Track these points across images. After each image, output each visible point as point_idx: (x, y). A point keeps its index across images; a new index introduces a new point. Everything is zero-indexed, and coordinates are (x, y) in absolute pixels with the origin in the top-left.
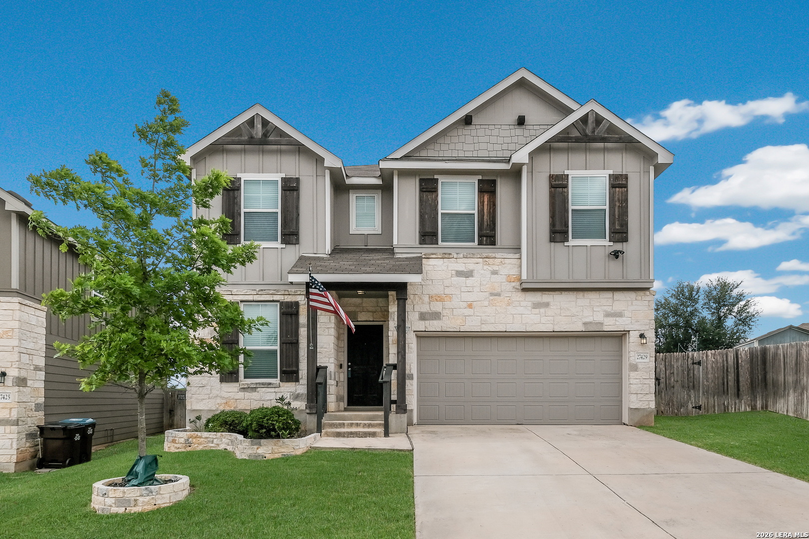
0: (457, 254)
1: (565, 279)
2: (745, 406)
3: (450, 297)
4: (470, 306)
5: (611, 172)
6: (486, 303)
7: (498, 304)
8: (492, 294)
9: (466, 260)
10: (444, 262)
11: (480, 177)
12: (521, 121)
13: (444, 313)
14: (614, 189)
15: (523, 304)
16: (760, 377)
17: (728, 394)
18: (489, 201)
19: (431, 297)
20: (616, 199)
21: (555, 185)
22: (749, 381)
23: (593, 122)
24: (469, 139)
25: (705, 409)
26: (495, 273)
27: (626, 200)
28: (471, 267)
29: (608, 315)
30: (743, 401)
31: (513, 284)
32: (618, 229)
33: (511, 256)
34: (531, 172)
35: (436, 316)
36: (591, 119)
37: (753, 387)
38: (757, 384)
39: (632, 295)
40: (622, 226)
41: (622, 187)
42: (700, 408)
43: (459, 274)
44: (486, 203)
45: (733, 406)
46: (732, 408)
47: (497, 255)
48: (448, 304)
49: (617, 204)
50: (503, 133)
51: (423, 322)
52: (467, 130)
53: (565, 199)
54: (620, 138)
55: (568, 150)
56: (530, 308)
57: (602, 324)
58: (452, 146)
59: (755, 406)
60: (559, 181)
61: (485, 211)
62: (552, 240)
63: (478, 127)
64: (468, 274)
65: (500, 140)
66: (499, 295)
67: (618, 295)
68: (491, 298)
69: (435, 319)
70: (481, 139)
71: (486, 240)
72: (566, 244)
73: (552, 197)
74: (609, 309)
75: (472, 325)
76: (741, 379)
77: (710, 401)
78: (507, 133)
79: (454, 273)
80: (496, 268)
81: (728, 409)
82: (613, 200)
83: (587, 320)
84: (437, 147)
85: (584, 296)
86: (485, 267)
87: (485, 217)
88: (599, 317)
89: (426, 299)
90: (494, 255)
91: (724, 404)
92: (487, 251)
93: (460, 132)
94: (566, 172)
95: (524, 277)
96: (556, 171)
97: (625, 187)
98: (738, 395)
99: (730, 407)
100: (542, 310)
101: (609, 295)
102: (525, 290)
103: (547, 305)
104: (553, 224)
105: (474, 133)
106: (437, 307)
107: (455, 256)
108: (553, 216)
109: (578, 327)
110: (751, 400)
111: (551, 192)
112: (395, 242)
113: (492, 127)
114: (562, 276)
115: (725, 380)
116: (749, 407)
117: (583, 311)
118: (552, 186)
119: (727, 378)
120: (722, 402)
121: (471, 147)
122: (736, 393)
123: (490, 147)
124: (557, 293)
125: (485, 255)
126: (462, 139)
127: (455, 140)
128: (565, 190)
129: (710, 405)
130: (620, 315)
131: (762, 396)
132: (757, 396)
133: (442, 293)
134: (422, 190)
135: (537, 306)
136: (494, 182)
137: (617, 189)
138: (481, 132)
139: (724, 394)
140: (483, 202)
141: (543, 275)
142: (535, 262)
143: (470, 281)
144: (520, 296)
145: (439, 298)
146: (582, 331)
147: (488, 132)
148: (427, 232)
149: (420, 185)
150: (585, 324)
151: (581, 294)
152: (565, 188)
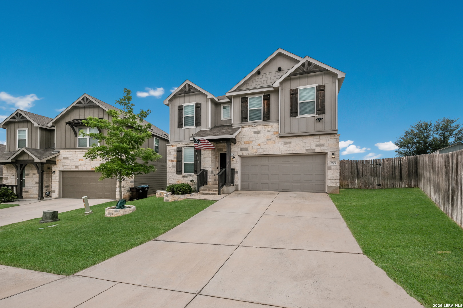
0: (254, 125)
1: (297, 131)
2: (405, 185)
3: (251, 142)
4: (259, 145)
5: (317, 85)
6: (265, 143)
7: (270, 143)
8: (268, 140)
9: (257, 127)
10: (249, 129)
11: (264, 94)
12: (280, 69)
13: (249, 148)
14: (318, 92)
15: (280, 143)
16: (413, 171)
17: (395, 179)
18: (267, 103)
19: (244, 142)
20: (320, 96)
21: (292, 93)
22: (407, 173)
23: (307, 65)
24: (260, 80)
25: (383, 186)
26: (269, 131)
27: (324, 96)
28: (259, 130)
29: (317, 146)
30: (404, 182)
31: (276, 135)
32: (320, 109)
33: (275, 124)
34: (282, 90)
35: (246, 149)
36: (306, 64)
37: (409, 176)
38: (412, 174)
39: (329, 136)
40: (322, 107)
41: (322, 91)
42: (380, 185)
43: (255, 132)
44: (266, 104)
45: (398, 185)
46: (398, 186)
47: (270, 124)
48: (251, 144)
49: (320, 98)
50: (273, 75)
51: (242, 152)
52: (259, 77)
53: (297, 99)
54: (320, 70)
55: (298, 78)
56: (283, 144)
57: (314, 150)
58: (253, 84)
59: (411, 185)
60: (294, 91)
61: (266, 107)
62: (291, 116)
63: (263, 75)
64: (258, 132)
65: (272, 79)
66: (270, 140)
67: (321, 137)
68: (267, 141)
69: (246, 150)
70: (264, 79)
71: (266, 119)
72: (297, 117)
73: (291, 98)
74: (317, 143)
75: (260, 152)
76: (403, 172)
77: (385, 182)
78: (274, 75)
79: (253, 132)
80: (269, 129)
81: (395, 186)
82: (318, 96)
83: (308, 148)
84: (247, 85)
85: (306, 138)
86: (265, 129)
87: (266, 109)
88: (313, 147)
89: (243, 143)
90: (268, 124)
91: (393, 184)
92: (266, 123)
93: (256, 78)
94: (297, 88)
95: (279, 132)
96: (293, 87)
97: (323, 90)
98: (401, 179)
99: (396, 186)
100: (288, 145)
101: (318, 137)
102: (281, 137)
103: (290, 143)
104: (291, 110)
105: (261, 77)
106: (247, 146)
107: (253, 126)
108: (291, 107)
109: (304, 151)
110: (409, 182)
111: (291, 97)
112: (232, 122)
113: (268, 74)
114: (296, 130)
115: (394, 172)
116: (407, 185)
117: (306, 144)
118: (291, 94)
119: (395, 171)
120: (392, 183)
121: (260, 83)
122: (400, 178)
123: (268, 82)
124: (294, 137)
125: (265, 124)
126: (257, 80)
127: (254, 81)
128: (297, 95)
129: (385, 184)
130: (323, 145)
131: (415, 180)
132: (412, 180)
133: (249, 140)
134: (242, 102)
135: (286, 143)
136: (269, 95)
137: (320, 92)
138: (264, 76)
139: (393, 179)
140: (265, 104)
141: (288, 131)
142: (284, 126)
143: (259, 135)
144: (279, 140)
145: (248, 142)
146: (306, 153)
147: (267, 76)
148: (244, 118)
149: (241, 100)
150: (307, 150)
151: (305, 138)
152: (296, 94)
